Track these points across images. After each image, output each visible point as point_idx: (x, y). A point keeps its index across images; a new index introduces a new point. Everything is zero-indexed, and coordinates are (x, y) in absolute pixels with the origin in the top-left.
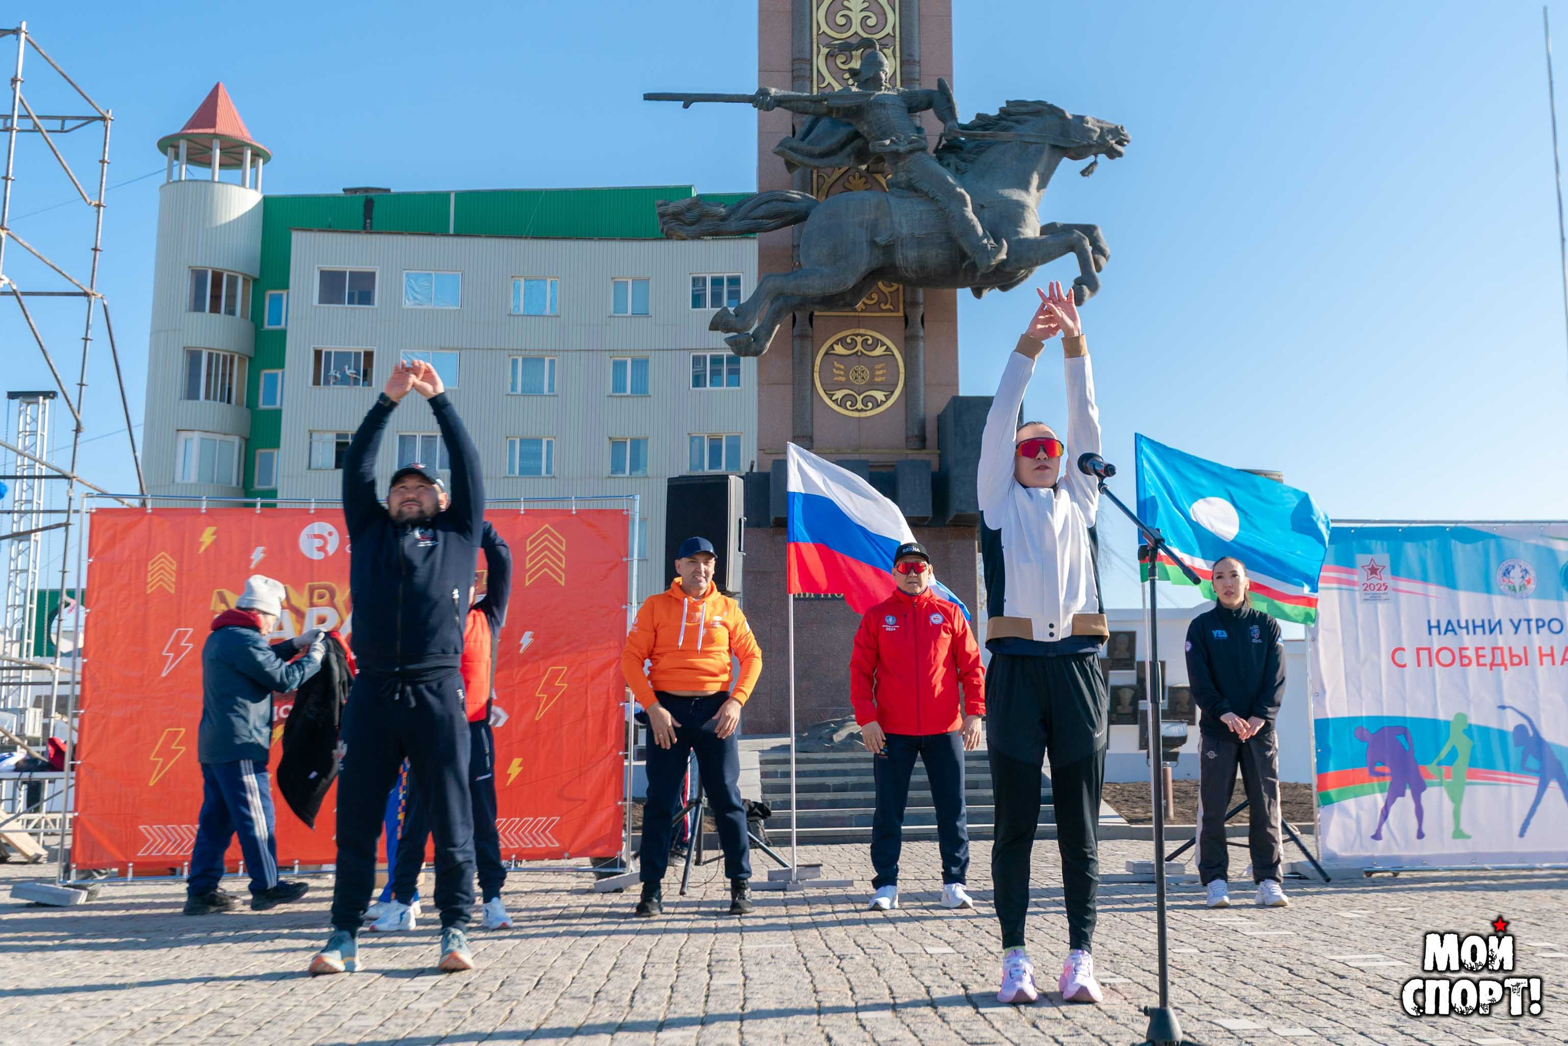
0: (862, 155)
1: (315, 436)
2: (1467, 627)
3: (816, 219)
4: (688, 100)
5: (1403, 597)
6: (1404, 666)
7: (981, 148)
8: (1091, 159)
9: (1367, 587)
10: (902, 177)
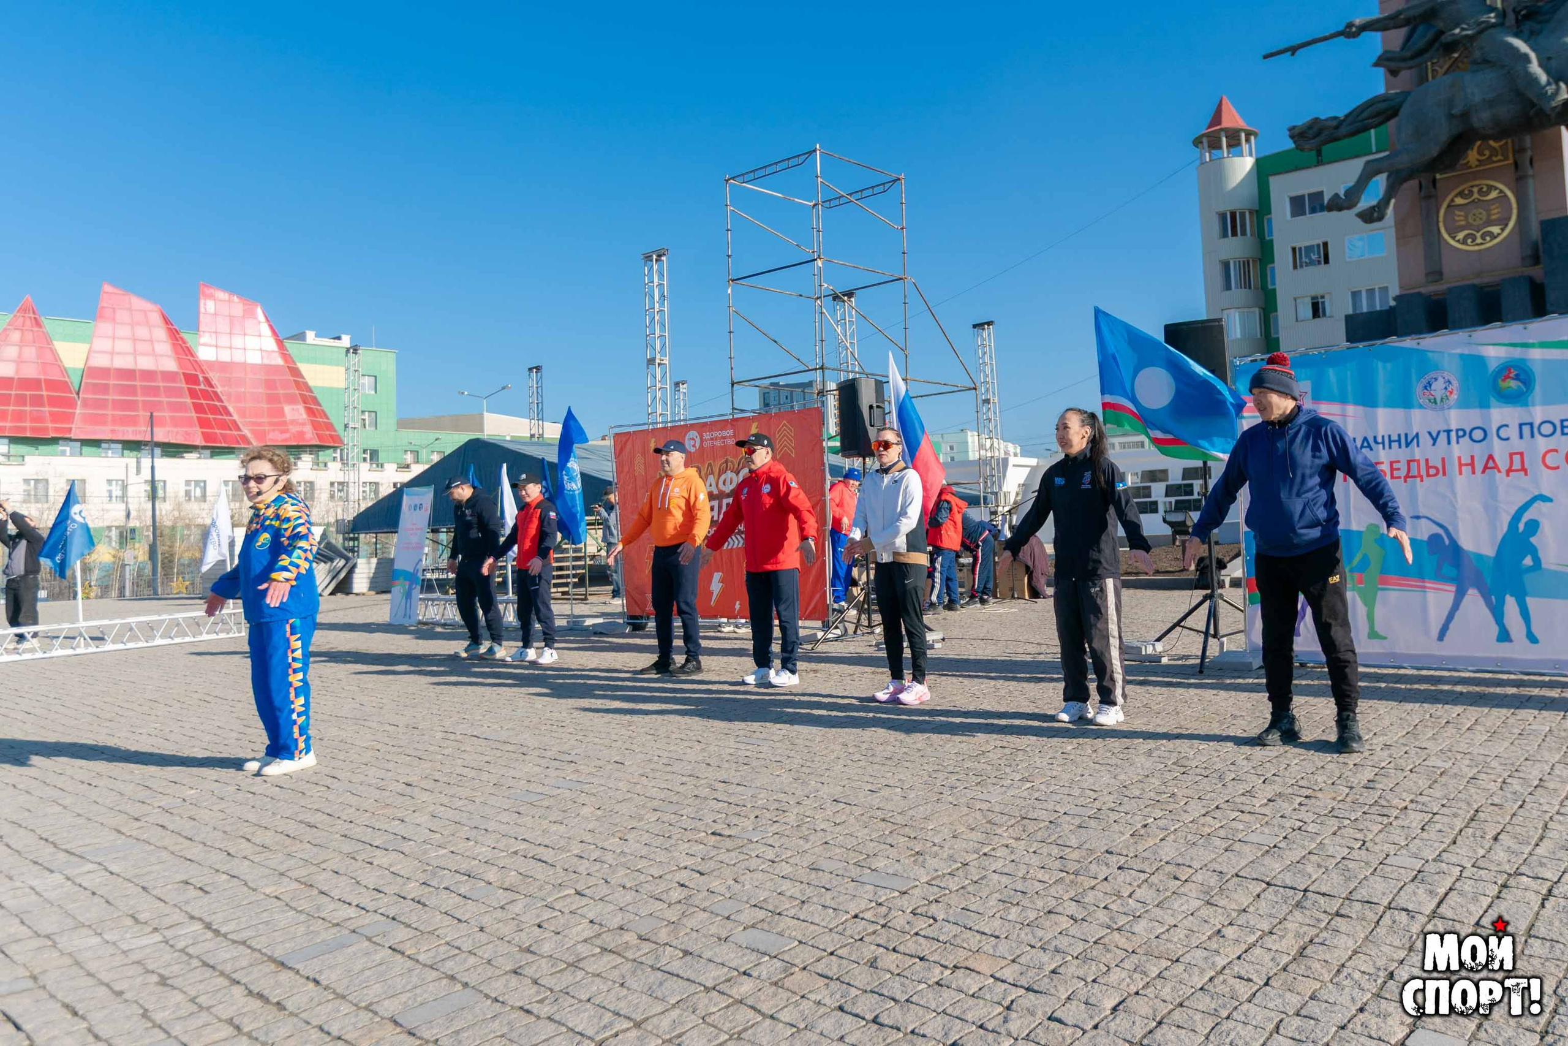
1: (1298, 301)
2: (1383, 442)
4: (1293, 50)
10: (1477, 54)
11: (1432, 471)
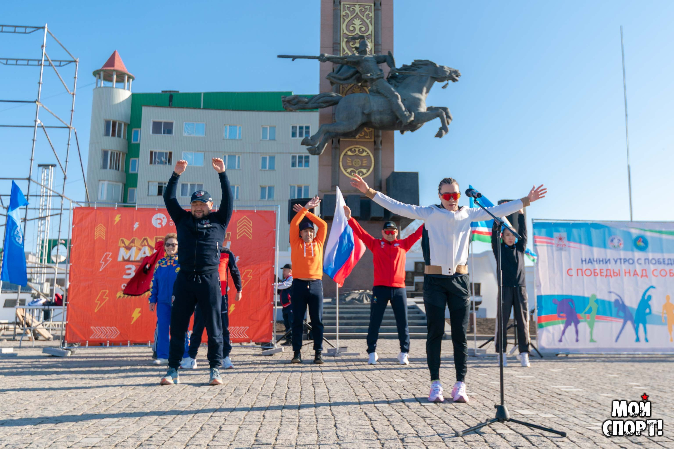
0: (359, 80)
1: (150, 183)
2: (597, 261)
3: (341, 104)
4: (294, 58)
5: (572, 249)
6: (572, 276)
7: (404, 78)
8: (446, 82)
9: (558, 245)
10: (374, 88)
11: (615, 274)
